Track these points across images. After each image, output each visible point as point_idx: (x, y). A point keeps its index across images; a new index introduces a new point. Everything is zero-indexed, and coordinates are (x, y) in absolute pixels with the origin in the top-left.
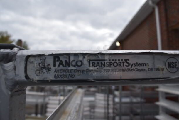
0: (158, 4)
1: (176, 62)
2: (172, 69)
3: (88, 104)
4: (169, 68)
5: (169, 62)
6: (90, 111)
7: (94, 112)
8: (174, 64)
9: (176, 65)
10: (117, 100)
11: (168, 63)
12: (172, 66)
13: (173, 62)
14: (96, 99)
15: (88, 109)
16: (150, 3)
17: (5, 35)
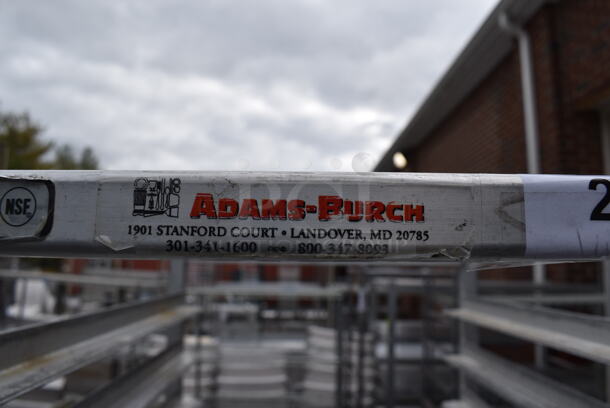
0: (529, 26)
1: (29, 200)
2: (15, 216)
3: (280, 362)
4: (7, 213)
5: (10, 198)
6: (287, 386)
7: (300, 391)
8: (22, 205)
9: (27, 207)
10: (382, 351)
11: (8, 200)
12: (16, 208)
13: (19, 200)
14: (309, 346)
15: (281, 378)
16: (503, 21)
17: (21, 127)
